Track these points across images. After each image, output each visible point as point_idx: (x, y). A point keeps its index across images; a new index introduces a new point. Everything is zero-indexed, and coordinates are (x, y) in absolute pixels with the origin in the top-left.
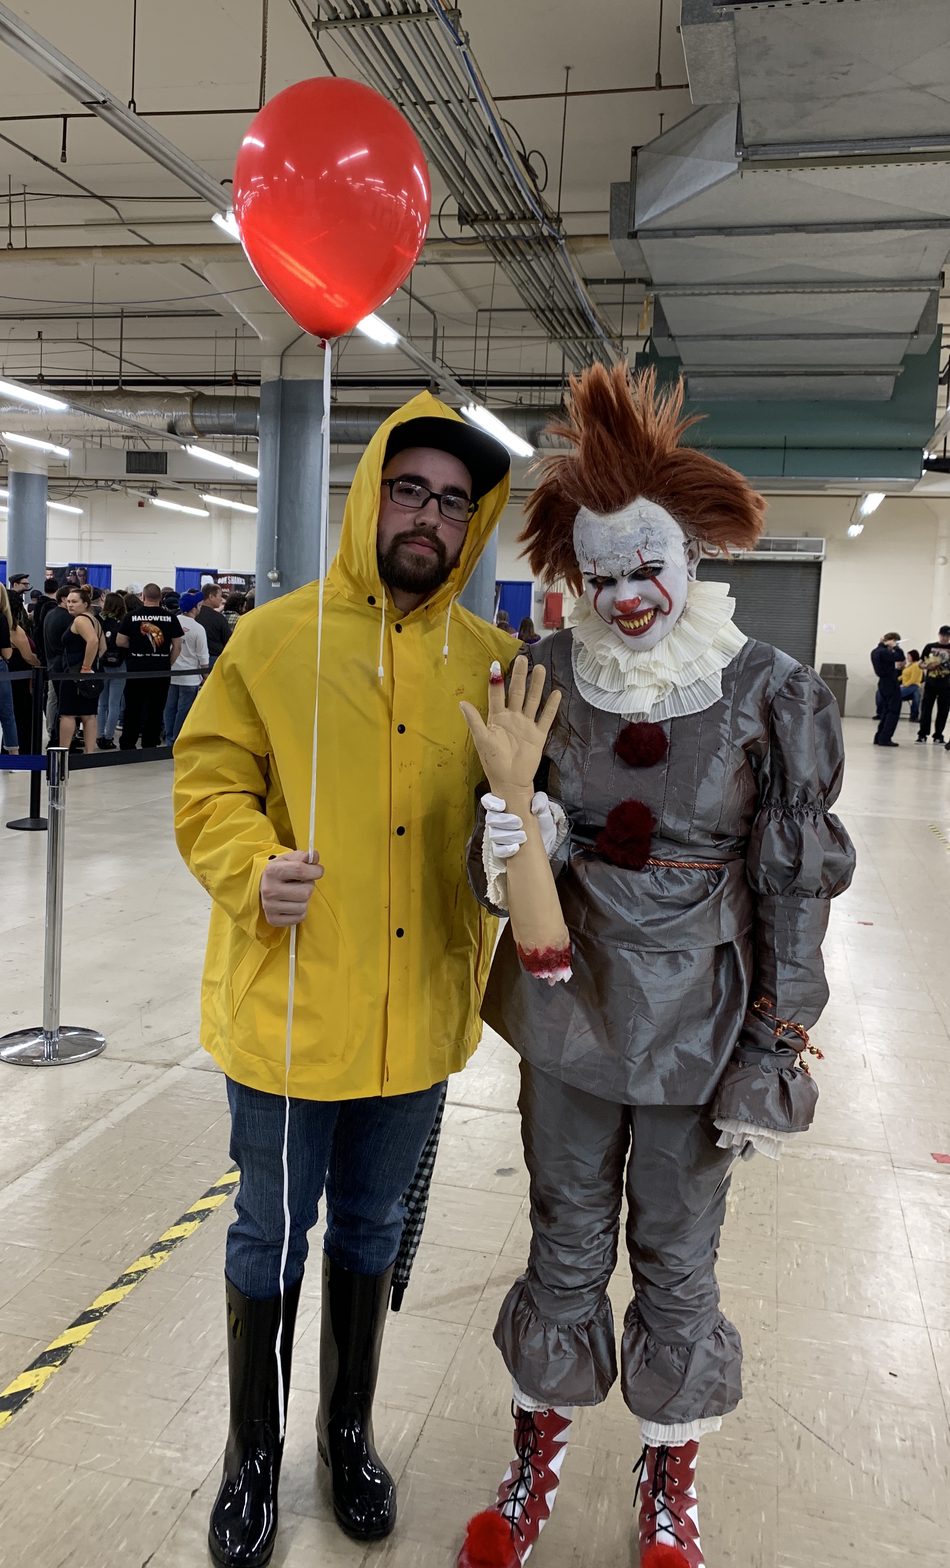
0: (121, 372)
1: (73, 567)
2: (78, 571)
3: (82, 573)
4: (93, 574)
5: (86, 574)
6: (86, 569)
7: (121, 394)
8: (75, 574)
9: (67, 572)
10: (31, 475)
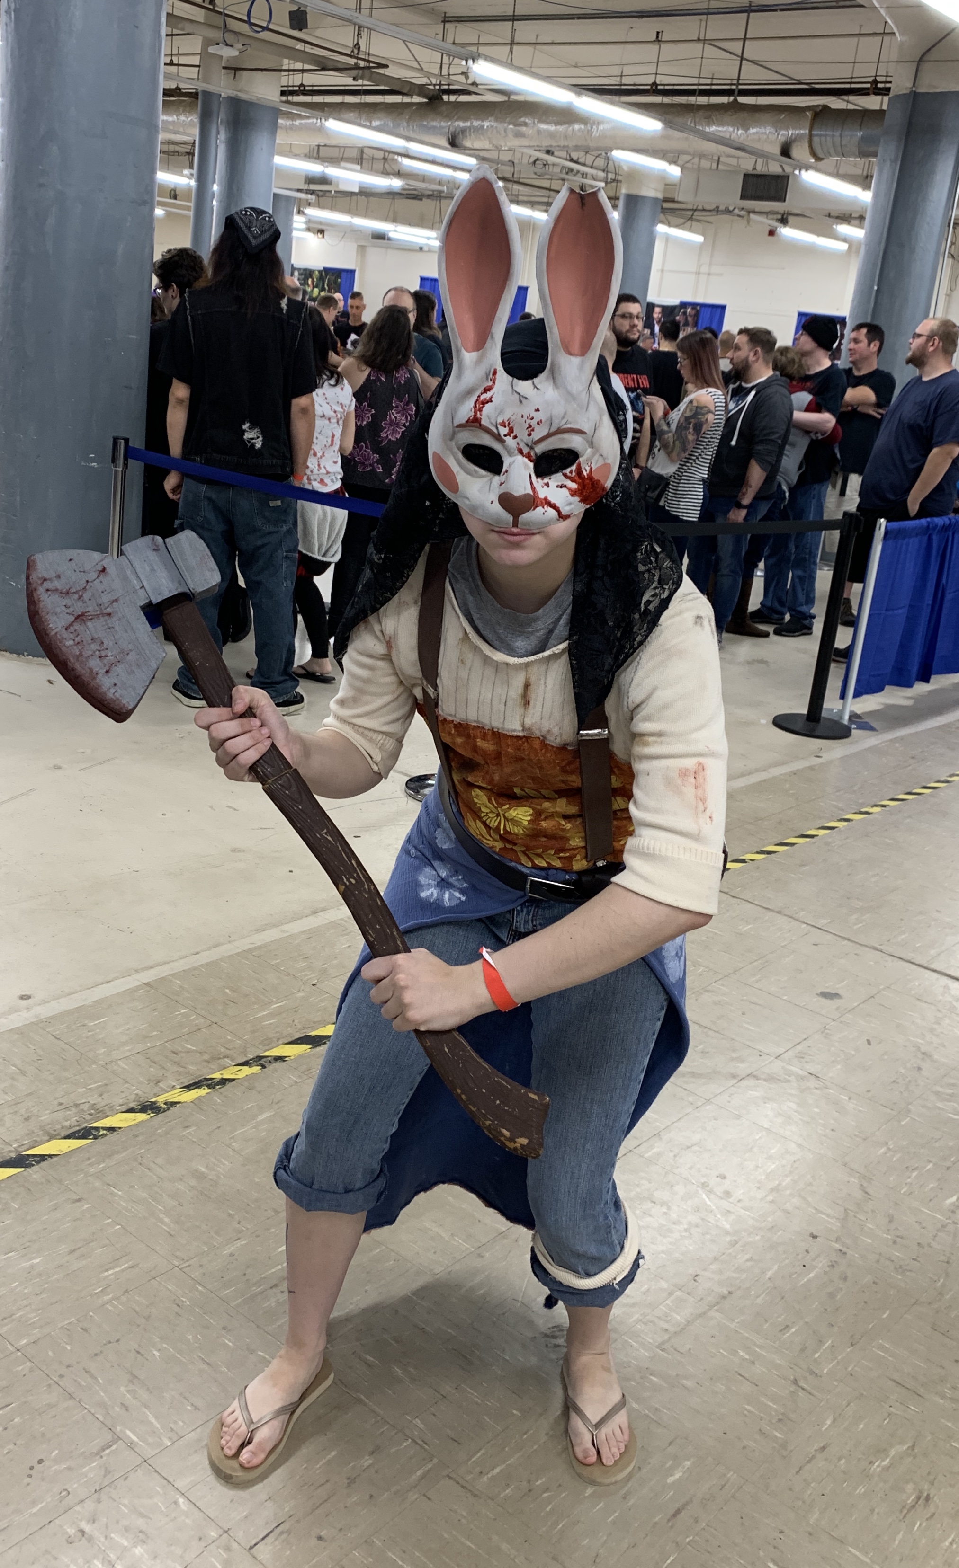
0: (739, 79)
1: (684, 305)
2: (689, 310)
3: (693, 312)
4: (705, 315)
5: (697, 315)
6: (698, 308)
7: (736, 107)
8: (685, 313)
9: (677, 310)
10: (643, 198)
